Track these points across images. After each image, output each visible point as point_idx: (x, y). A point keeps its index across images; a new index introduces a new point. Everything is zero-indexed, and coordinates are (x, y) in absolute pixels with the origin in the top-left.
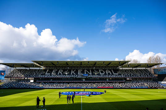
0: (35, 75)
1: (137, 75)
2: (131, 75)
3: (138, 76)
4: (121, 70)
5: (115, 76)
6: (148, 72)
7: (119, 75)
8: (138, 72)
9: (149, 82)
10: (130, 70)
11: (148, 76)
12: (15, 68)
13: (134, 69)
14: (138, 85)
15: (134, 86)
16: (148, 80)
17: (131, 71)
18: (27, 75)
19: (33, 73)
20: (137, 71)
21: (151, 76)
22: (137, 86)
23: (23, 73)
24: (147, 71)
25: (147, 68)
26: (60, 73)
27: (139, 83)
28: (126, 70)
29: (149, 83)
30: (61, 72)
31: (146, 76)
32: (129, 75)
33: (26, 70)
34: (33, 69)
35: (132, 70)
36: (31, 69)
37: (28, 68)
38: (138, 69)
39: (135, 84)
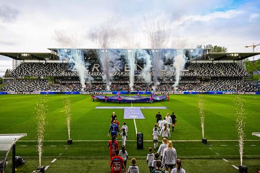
0: (55, 73)
1: (220, 72)
2: (209, 71)
3: (221, 74)
4: (194, 65)
5: (184, 74)
6: (238, 67)
7: (190, 72)
8: (222, 67)
9: (238, 82)
10: (208, 63)
11: (236, 74)
12: (22, 61)
13: (215, 62)
14: (220, 89)
15: (213, 90)
16: (235, 81)
17: (209, 66)
18: (43, 71)
19: (52, 68)
20: (219, 65)
21: (242, 73)
22: (217, 90)
23: (36, 69)
24: (236, 66)
25: (236, 62)
26: (95, 69)
27: (221, 85)
28: (203, 63)
29: (238, 86)
30: (97, 68)
31: (233, 73)
32: (206, 71)
33: (41, 64)
34: (51, 63)
35: (212, 64)
36: (48, 63)
37: (44, 62)
38: (221, 63)
39: (214, 87)
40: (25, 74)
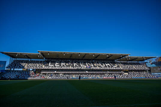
0: (38, 67)
5: (115, 68)
7: (117, 67)
12: (15, 59)
18: (30, 66)
19: (36, 64)
21: (145, 68)
26: (63, 65)
40: (18, 67)
